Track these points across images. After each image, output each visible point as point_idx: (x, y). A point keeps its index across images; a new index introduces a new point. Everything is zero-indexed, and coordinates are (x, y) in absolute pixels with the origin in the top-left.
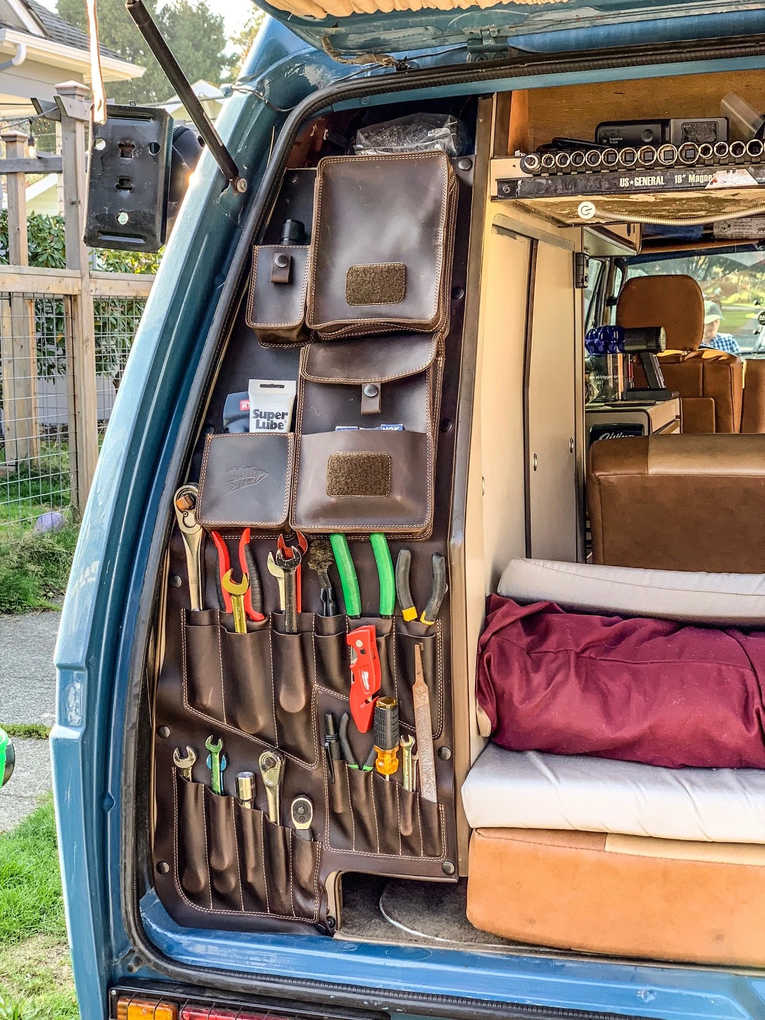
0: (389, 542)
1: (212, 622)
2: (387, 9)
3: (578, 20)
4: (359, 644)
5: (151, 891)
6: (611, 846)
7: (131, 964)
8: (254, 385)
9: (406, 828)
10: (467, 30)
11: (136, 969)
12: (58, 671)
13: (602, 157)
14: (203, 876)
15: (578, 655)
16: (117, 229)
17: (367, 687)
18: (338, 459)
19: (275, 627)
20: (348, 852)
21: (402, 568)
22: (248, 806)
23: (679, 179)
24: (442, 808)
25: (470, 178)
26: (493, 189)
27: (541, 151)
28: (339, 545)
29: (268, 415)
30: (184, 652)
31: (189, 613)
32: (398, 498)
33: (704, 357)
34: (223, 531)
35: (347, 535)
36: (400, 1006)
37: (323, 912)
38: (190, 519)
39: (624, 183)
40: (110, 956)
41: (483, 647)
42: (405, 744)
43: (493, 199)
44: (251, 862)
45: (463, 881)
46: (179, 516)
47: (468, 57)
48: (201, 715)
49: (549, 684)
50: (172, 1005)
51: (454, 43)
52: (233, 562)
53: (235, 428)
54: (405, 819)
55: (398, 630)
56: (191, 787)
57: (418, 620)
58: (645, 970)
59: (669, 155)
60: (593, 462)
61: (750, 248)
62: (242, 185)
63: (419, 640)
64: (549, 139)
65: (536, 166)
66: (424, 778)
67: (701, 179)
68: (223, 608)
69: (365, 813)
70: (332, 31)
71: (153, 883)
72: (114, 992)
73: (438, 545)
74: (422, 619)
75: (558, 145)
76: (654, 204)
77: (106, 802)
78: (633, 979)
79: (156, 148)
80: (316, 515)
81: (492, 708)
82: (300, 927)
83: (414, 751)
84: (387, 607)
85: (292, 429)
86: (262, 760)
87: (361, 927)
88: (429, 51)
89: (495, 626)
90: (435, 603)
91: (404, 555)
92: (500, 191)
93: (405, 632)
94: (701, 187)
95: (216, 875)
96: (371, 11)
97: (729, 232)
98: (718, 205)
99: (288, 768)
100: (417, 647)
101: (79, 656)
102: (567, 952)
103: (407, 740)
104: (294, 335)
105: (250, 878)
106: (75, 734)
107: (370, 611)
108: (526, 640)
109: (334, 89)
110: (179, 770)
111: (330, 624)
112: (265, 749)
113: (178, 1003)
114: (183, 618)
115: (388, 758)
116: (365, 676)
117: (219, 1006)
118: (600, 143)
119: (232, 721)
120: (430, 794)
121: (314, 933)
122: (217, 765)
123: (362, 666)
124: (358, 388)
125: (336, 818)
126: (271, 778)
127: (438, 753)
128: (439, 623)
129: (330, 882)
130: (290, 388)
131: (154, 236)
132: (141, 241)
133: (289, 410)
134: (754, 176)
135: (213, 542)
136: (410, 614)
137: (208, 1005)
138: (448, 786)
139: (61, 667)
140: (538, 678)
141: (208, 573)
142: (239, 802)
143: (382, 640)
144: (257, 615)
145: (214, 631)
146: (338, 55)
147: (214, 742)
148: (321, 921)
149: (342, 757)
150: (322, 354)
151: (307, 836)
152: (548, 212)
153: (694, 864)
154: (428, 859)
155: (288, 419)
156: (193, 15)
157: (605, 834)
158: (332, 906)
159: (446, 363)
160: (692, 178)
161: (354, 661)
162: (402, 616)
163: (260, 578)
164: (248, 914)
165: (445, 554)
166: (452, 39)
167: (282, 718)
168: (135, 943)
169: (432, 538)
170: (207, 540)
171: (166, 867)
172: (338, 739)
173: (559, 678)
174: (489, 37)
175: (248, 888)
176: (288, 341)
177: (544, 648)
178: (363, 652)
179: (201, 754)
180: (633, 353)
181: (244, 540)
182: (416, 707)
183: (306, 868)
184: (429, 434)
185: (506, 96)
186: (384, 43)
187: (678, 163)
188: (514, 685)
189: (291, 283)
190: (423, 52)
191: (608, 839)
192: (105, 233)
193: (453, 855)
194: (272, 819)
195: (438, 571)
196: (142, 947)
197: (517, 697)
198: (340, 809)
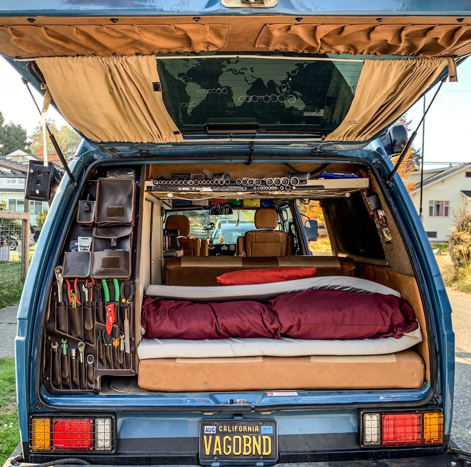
0: (118, 281)
1: (65, 305)
2: (118, 141)
3: (168, 148)
4: (109, 309)
5: (43, 386)
6: (178, 361)
7: (37, 407)
8: (80, 238)
9: (121, 361)
10: (139, 148)
11: (39, 409)
12: (18, 320)
13: (174, 182)
14: (59, 380)
15: (169, 311)
16: (36, 195)
17: (111, 321)
18: (105, 258)
19: (84, 306)
20: (104, 370)
21: (122, 288)
22: (74, 358)
23: (193, 189)
24: (131, 355)
25: (140, 185)
26: (145, 189)
27: (158, 180)
28: (104, 282)
29: (84, 247)
30: (56, 314)
31: (58, 303)
32: (122, 269)
33: (190, 238)
34: (69, 279)
35: (106, 279)
36: (120, 410)
37: (96, 388)
38: (60, 276)
39: (180, 189)
40: (30, 406)
41: (143, 310)
42: (121, 337)
43: (145, 191)
44: (75, 375)
45: (137, 375)
46: (56, 275)
47: (139, 155)
48: (60, 332)
49: (161, 319)
50: (50, 418)
51: (134, 151)
52: (72, 287)
53: (73, 250)
54: (121, 359)
55: (120, 305)
56: (57, 354)
57: (126, 302)
58: (186, 394)
59: (191, 183)
60: (166, 264)
61: (200, 209)
62: (75, 184)
63: (126, 308)
64: (159, 177)
65: (157, 183)
66: (126, 347)
67: (199, 189)
68: (68, 301)
69: (109, 357)
70: (102, 145)
71: (44, 384)
72: (31, 417)
73: (132, 282)
74: (127, 302)
75: (162, 178)
76: (185, 195)
77: (31, 359)
78: (184, 397)
79: (48, 173)
80: (98, 274)
81: (145, 326)
82: (89, 393)
83: (124, 338)
84: (117, 299)
85: (91, 250)
86: (79, 344)
87: (106, 391)
88: (128, 152)
89: (146, 304)
90: (131, 297)
91: (123, 284)
92: (147, 189)
93: (122, 305)
94: (199, 191)
95: (64, 379)
96: (114, 141)
97: (196, 204)
98: (200, 196)
99: (87, 346)
100: (126, 309)
101: (26, 315)
102: (166, 392)
103: (122, 336)
104: (91, 225)
105: (74, 380)
106: (23, 338)
107: (112, 300)
108: (154, 308)
109: (102, 160)
110: (53, 349)
111: (101, 304)
112: (80, 341)
113: (52, 418)
114: (56, 304)
115: (116, 341)
116: (111, 318)
117: (65, 417)
118: (173, 178)
119: (70, 334)
120: (128, 351)
121: (93, 394)
122: (65, 346)
123: (110, 315)
124: (110, 240)
125: (100, 360)
126: (81, 349)
127: (131, 339)
128: (132, 303)
129: (98, 379)
130: (90, 239)
131: (47, 197)
132: (43, 198)
133: (90, 245)
134: (212, 189)
135: (66, 282)
136: (124, 301)
137: (61, 417)
138: (133, 349)
139: (19, 319)
140: (158, 318)
141: (64, 291)
142: (71, 357)
143: (116, 308)
144: (79, 303)
145: (66, 308)
146: (103, 151)
147: (64, 340)
148: (95, 390)
149: (103, 342)
150: (99, 230)
151: (92, 366)
152: (157, 195)
153: (199, 364)
154: (127, 370)
155: (89, 248)
156: (16, 128)
157: (176, 358)
158: (98, 387)
159: (134, 233)
160: (197, 189)
161: (107, 314)
162: (121, 301)
163: (80, 292)
164: (73, 390)
165: (134, 283)
166: (134, 150)
167: (86, 332)
168: (39, 400)
169: (130, 280)
170: (64, 282)
171: (48, 378)
172: (102, 337)
173: (163, 317)
174: (145, 150)
175: (73, 383)
176: (89, 227)
177: (159, 310)
178: (110, 311)
179: (60, 344)
180: (171, 236)
181: (76, 281)
182: (125, 326)
183: (91, 375)
184: (130, 252)
185: (148, 165)
186: (116, 149)
187: (193, 185)
188: (151, 319)
189: (90, 211)
190: (126, 153)
191: (177, 359)
192: (31, 196)
193: (134, 369)
194: (81, 362)
195: (132, 288)
196: (41, 401)
197: (152, 323)
198: (102, 357)
